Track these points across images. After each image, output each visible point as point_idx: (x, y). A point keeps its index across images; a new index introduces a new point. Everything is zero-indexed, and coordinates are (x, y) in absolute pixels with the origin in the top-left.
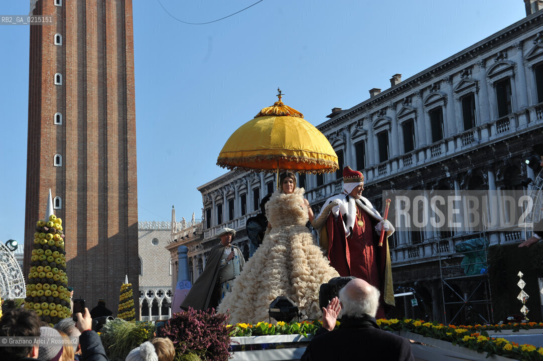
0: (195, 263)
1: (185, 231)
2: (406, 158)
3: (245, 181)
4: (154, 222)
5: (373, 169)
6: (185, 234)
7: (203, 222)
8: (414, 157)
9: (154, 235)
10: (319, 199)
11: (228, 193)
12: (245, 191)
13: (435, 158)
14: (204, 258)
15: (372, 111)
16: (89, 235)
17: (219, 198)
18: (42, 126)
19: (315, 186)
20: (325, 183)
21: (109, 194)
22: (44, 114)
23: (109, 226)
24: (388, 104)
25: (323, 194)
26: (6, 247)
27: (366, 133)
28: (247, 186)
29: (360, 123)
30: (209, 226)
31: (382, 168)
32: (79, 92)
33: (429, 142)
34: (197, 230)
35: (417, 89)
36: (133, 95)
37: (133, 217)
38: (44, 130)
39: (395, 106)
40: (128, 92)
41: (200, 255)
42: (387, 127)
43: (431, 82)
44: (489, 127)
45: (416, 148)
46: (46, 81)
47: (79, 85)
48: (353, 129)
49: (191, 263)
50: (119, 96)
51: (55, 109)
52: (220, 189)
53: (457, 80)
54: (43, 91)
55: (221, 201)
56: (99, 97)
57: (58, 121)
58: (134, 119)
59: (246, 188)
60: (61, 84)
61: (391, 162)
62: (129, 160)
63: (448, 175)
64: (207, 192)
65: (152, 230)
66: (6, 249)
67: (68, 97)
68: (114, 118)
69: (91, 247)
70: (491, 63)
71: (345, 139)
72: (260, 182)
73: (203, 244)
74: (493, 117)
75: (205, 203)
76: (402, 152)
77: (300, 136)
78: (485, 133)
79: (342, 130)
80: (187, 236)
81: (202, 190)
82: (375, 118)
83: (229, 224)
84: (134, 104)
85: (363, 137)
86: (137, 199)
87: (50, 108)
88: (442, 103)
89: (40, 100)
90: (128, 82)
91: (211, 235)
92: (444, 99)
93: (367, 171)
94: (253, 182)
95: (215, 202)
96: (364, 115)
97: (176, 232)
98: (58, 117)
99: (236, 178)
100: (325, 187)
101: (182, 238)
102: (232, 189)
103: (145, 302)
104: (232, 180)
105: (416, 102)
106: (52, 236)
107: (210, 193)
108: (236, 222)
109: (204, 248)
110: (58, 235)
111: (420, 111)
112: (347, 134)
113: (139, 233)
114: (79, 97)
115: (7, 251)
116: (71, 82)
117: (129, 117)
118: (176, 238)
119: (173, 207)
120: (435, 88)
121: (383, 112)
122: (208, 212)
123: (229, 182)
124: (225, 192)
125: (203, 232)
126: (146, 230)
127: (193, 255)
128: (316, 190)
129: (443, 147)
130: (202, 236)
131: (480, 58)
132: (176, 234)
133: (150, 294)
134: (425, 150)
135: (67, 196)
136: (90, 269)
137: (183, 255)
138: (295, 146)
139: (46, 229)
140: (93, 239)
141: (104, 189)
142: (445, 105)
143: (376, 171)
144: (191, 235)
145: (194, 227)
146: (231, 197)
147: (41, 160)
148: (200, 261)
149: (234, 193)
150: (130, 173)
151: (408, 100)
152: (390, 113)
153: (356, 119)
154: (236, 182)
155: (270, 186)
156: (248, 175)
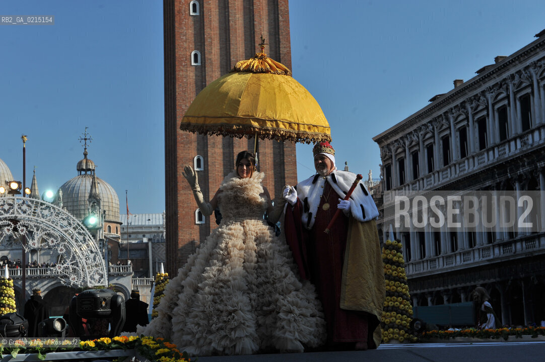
3: (431, 127)
7: (382, 182)
10: (525, 149)
11: (411, 144)
12: (432, 141)
17: (400, 150)
18: (177, 68)
19: (520, 131)
20: (533, 127)
22: (179, 53)
25: (530, 141)
26: (82, 226)
28: (433, 133)
30: (389, 187)
32: (220, 22)
34: (375, 193)
36: (287, 22)
37: (292, 178)
38: (180, 74)
40: (281, 18)
46: (179, 11)
47: (220, 13)
50: (269, 24)
51: (192, 46)
52: (402, 138)
54: (177, 25)
55: (403, 155)
56: (245, 27)
57: (196, 61)
58: (289, 53)
59: (433, 136)
60: (198, 14)
64: (386, 143)
66: (82, 228)
67: (207, 30)
72: (449, 128)
75: (384, 158)
77: (278, 102)
81: (379, 140)
83: (413, 184)
84: (288, 34)
86: (295, 156)
87: (185, 45)
89: (174, 36)
90: (280, 5)
94: (441, 128)
95: (396, 156)
98: (196, 55)
99: (419, 124)
100: (532, 132)
102: (415, 138)
104: (415, 127)
107: (389, 145)
108: (421, 182)
114: (220, 29)
115: (83, 230)
116: (210, 10)
119: (346, 164)
122: (387, 169)
123: (411, 129)
124: (407, 143)
125: (382, 196)
128: (521, 137)
130: (381, 200)
135: (209, 154)
138: (270, 114)
145: (371, 189)
146: (415, 149)
147: (178, 111)
149: (418, 144)
154: (420, 129)
155: (463, 133)
156: (435, 119)
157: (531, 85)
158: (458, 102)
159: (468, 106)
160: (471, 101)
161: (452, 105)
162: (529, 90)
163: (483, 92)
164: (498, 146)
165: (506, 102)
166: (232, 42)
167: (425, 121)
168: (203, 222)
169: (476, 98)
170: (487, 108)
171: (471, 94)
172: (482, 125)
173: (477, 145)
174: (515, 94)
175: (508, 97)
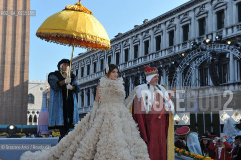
2: (145, 57)
3: (78, 64)
4: (41, 80)
5: (131, 62)
8: (148, 57)
9: (41, 86)
13: (157, 58)
15: (132, 36)
16: (5, 85)
21: (16, 66)
23: (15, 81)
24: (139, 32)
27: (129, 45)
29: (127, 41)
31: (135, 61)
33: (155, 51)
35: (151, 27)
36: (29, 21)
37: (26, 77)
39: (142, 34)
42: (138, 43)
43: (157, 24)
44: (179, 45)
45: (149, 53)
48: (124, 43)
50: (22, 21)
53: (168, 23)
56: (13, 21)
58: (29, 32)
59: (78, 67)
61: (139, 59)
62: (26, 51)
63: (161, 66)
65: (40, 84)
68: (19, 31)
69: (6, 90)
70: (182, 17)
71: (120, 48)
72: (84, 64)
74: (181, 42)
76: (143, 55)
78: (177, 48)
79: (119, 43)
82: (134, 38)
84: (29, 25)
85: (128, 47)
86: (28, 70)
88: (161, 34)
92: (162, 32)
93: (129, 62)
94: (81, 64)
96: (129, 37)
103: (31, 117)
105: (151, 33)
111: (152, 37)
112: (122, 45)
113: (29, 84)
117: (27, 31)
120: (159, 27)
121: (137, 36)
126: (37, 83)
129: (160, 53)
131: (177, 15)
133: (33, 113)
134: (153, 54)
136: (5, 100)
137: (45, 96)
140: (7, 87)
141: (13, 64)
142: (162, 35)
143: (132, 62)
150: (26, 57)
151: (147, 32)
152: (140, 37)
153: (126, 39)
155: (88, 67)
156: (80, 61)
157: (112, 53)
158: (88, 56)
159: (91, 57)
160: (92, 56)
161: (86, 57)
162: (111, 54)
163: (96, 53)
164: (100, 72)
165: (103, 58)
166: (7, 26)
167: (76, 61)
169: (94, 55)
170: (97, 59)
171: (92, 54)
172: (95, 64)
173: (93, 71)
174: (107, 55)
175: (104, 56)
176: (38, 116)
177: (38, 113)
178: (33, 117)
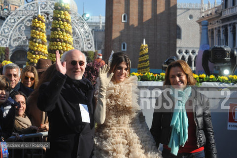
0: (215, 33)
1: (209, 10)
4: (190, 4)
6: (210, 12)
7: (222, 4)
9: (191, 12)
14: (221, 30)
23: (158, 6)
30: (226, 7)
34: (218, 10)
41: (219, 27)
49: (212, 33)
65: (189, 9)
66: (82, 19)
69: (147, 19)
73: (222, 20)
80: (211, 14)
91: (228, 13)
97: (203, 11)
101: (208, 15)
106: (62, 12)
109: (222, 23)
110: (66, 12)
113: (178, 11)
118: (203, 15)
125: (222, 12)
126: (185, 9)
127: (214, 27)
130: (221, 14)
132: (203, 12)
137: (205, 27)
139: (59, 8)
140: (148, 15)
144: (214, 13)
145: (216, 8)
148: (219, 31)
168: (126, 21)
176: (193, 57)
177: (193, 52)
178: (187, 58)
